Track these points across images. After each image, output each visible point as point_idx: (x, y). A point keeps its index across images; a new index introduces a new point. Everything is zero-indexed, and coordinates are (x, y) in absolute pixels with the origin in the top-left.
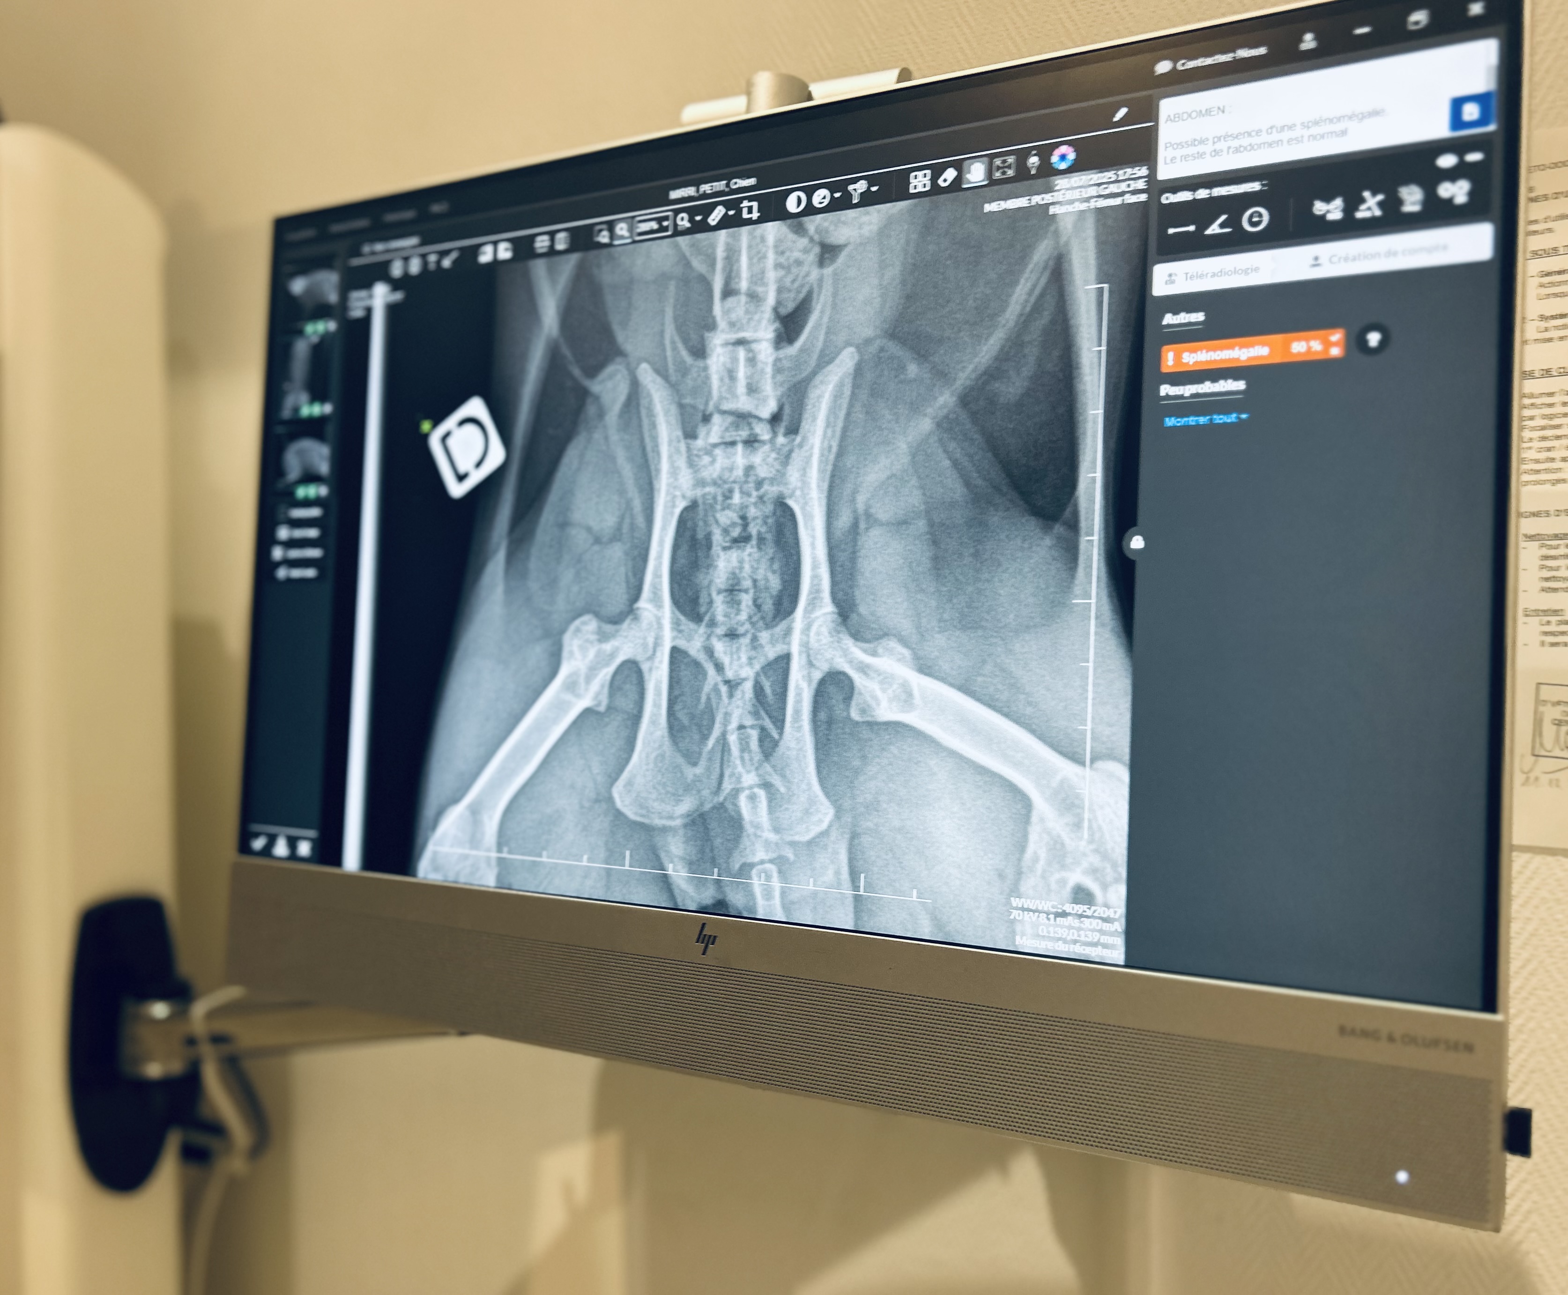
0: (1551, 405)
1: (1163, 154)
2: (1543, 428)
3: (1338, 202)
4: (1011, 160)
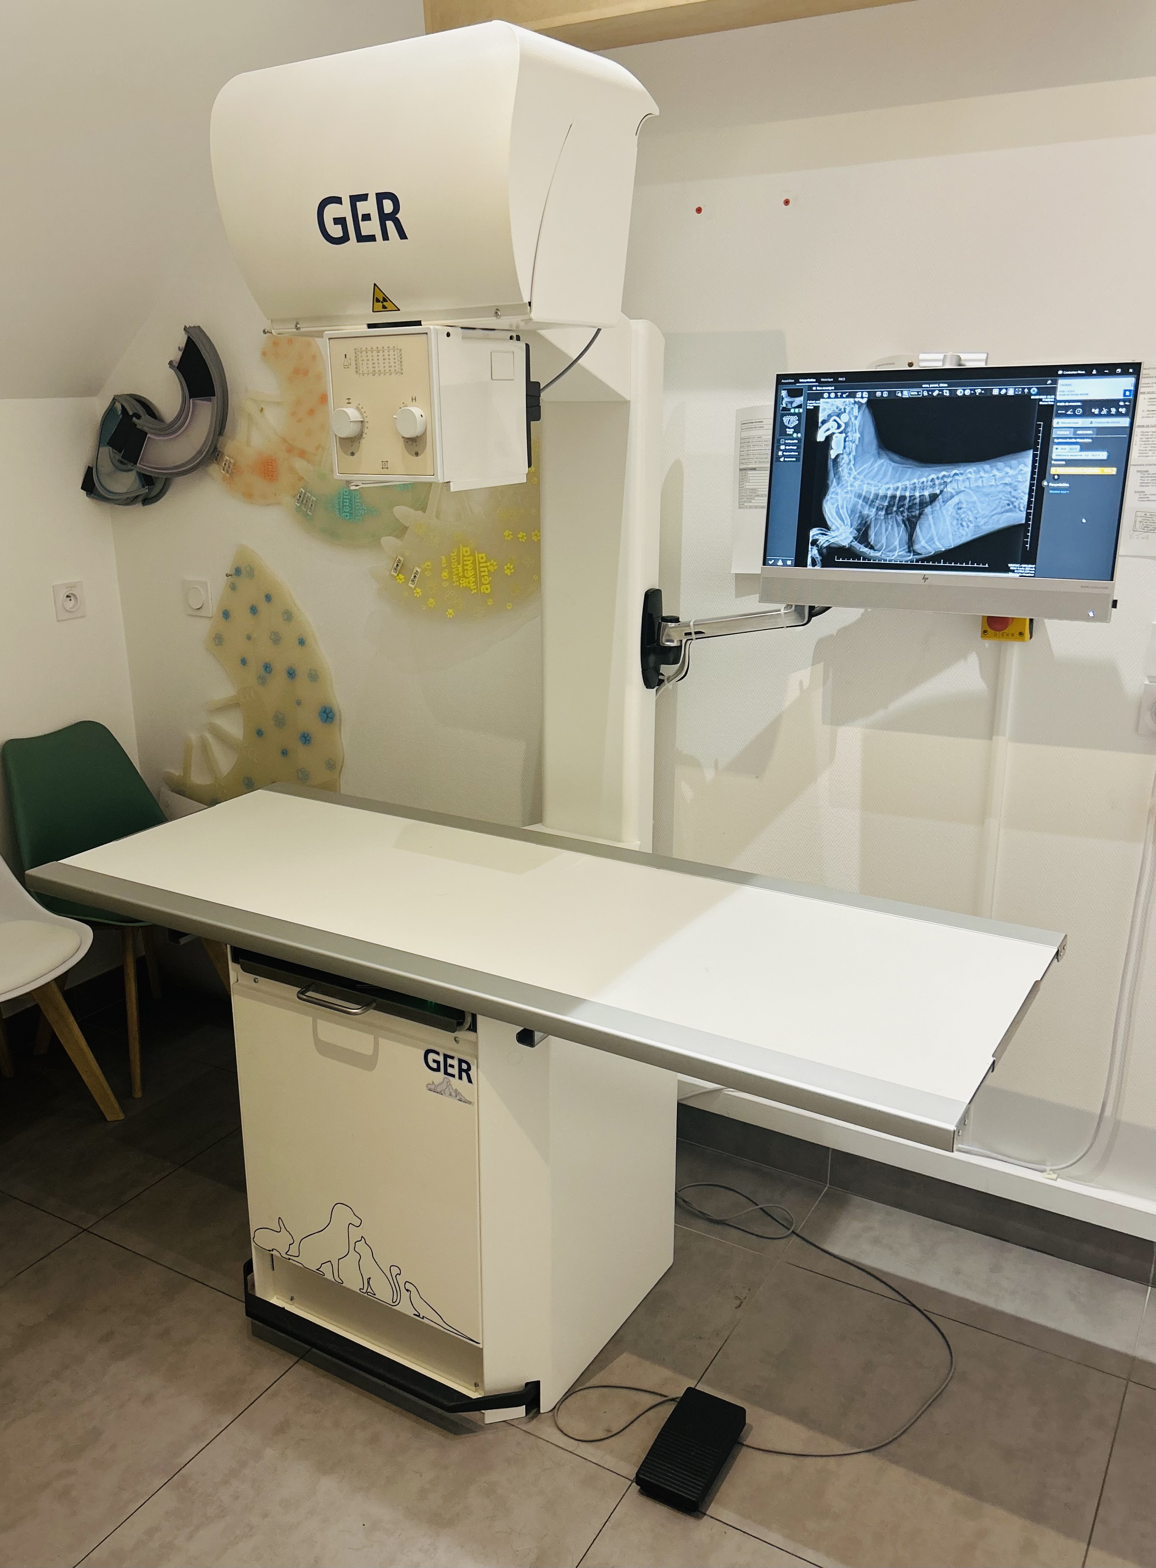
0: (1148, 435)
1: (1058, 393)
2: (1145, 441)
3: (1097, 410)
4: (1020, 389)
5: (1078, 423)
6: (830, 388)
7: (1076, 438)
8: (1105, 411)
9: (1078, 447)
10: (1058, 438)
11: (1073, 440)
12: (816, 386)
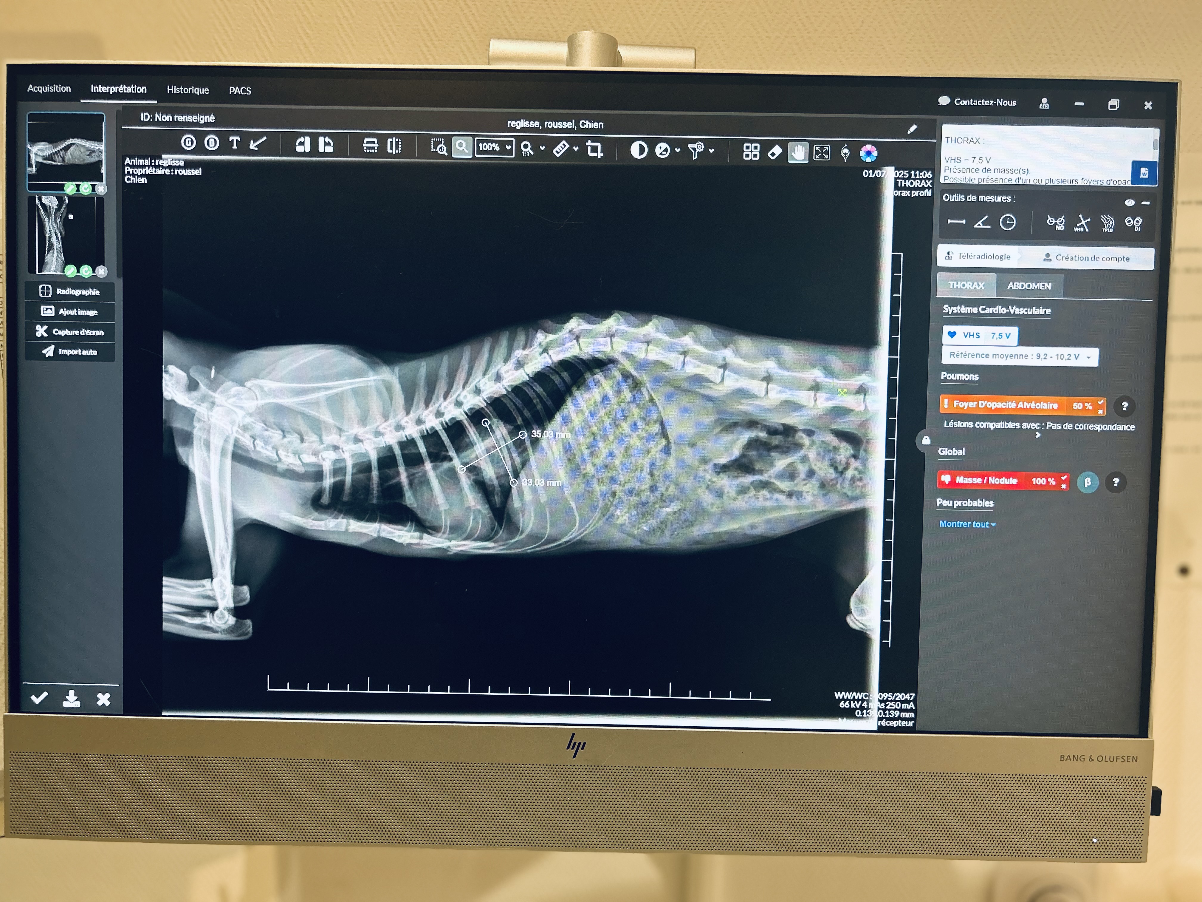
3: (1062, 219)
5: (1008, 257)
6: (202, 119)
7: (1005, 303)
8: (1082, 226)
9: (1014, 331)
10: (953, 302)
11: (999, 310)
12: (151, 110)
